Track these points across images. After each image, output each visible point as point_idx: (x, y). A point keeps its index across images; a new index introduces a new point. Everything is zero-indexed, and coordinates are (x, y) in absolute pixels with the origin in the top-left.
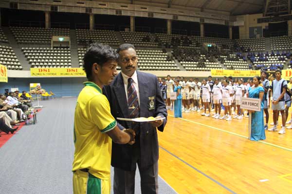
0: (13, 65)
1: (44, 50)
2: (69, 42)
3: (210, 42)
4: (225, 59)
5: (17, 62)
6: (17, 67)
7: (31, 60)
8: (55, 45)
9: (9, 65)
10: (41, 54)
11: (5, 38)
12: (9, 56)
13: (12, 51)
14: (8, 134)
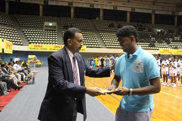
0: (16, 42)
1: (39, 32)
2: (56, 27)
3: (159, 28)
4: (171, 41)
5: (19, 40)
6: (19, 43)
7: (29, 39)
8: (46, 29)
9: (13, 41)
10: (36, 35)
11: (11, 22)
12: (13, 35)
13: (16, 31)
14: (15, 90)
